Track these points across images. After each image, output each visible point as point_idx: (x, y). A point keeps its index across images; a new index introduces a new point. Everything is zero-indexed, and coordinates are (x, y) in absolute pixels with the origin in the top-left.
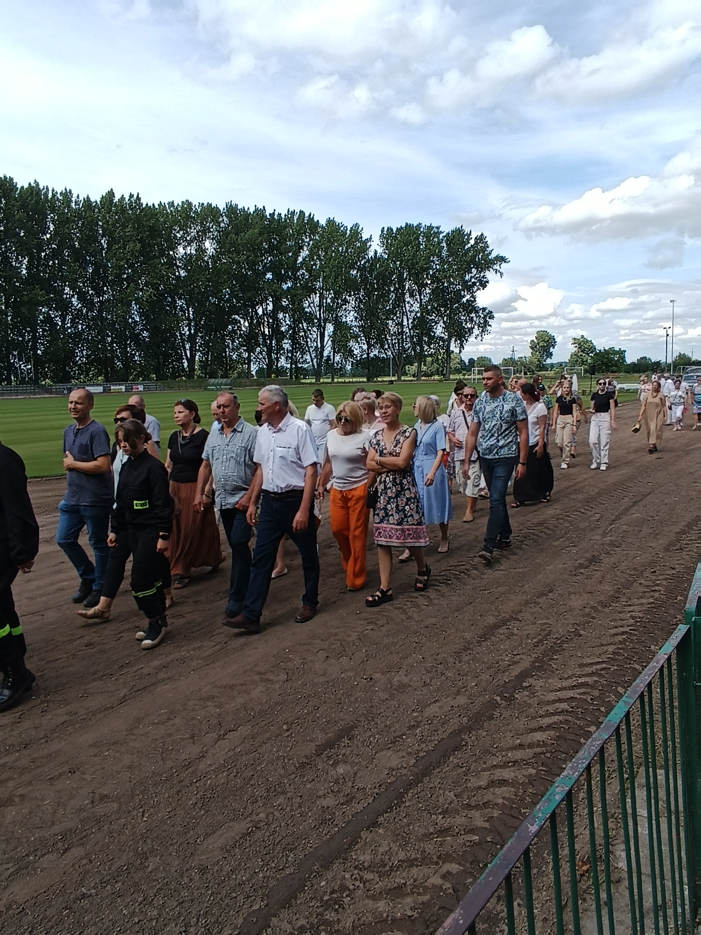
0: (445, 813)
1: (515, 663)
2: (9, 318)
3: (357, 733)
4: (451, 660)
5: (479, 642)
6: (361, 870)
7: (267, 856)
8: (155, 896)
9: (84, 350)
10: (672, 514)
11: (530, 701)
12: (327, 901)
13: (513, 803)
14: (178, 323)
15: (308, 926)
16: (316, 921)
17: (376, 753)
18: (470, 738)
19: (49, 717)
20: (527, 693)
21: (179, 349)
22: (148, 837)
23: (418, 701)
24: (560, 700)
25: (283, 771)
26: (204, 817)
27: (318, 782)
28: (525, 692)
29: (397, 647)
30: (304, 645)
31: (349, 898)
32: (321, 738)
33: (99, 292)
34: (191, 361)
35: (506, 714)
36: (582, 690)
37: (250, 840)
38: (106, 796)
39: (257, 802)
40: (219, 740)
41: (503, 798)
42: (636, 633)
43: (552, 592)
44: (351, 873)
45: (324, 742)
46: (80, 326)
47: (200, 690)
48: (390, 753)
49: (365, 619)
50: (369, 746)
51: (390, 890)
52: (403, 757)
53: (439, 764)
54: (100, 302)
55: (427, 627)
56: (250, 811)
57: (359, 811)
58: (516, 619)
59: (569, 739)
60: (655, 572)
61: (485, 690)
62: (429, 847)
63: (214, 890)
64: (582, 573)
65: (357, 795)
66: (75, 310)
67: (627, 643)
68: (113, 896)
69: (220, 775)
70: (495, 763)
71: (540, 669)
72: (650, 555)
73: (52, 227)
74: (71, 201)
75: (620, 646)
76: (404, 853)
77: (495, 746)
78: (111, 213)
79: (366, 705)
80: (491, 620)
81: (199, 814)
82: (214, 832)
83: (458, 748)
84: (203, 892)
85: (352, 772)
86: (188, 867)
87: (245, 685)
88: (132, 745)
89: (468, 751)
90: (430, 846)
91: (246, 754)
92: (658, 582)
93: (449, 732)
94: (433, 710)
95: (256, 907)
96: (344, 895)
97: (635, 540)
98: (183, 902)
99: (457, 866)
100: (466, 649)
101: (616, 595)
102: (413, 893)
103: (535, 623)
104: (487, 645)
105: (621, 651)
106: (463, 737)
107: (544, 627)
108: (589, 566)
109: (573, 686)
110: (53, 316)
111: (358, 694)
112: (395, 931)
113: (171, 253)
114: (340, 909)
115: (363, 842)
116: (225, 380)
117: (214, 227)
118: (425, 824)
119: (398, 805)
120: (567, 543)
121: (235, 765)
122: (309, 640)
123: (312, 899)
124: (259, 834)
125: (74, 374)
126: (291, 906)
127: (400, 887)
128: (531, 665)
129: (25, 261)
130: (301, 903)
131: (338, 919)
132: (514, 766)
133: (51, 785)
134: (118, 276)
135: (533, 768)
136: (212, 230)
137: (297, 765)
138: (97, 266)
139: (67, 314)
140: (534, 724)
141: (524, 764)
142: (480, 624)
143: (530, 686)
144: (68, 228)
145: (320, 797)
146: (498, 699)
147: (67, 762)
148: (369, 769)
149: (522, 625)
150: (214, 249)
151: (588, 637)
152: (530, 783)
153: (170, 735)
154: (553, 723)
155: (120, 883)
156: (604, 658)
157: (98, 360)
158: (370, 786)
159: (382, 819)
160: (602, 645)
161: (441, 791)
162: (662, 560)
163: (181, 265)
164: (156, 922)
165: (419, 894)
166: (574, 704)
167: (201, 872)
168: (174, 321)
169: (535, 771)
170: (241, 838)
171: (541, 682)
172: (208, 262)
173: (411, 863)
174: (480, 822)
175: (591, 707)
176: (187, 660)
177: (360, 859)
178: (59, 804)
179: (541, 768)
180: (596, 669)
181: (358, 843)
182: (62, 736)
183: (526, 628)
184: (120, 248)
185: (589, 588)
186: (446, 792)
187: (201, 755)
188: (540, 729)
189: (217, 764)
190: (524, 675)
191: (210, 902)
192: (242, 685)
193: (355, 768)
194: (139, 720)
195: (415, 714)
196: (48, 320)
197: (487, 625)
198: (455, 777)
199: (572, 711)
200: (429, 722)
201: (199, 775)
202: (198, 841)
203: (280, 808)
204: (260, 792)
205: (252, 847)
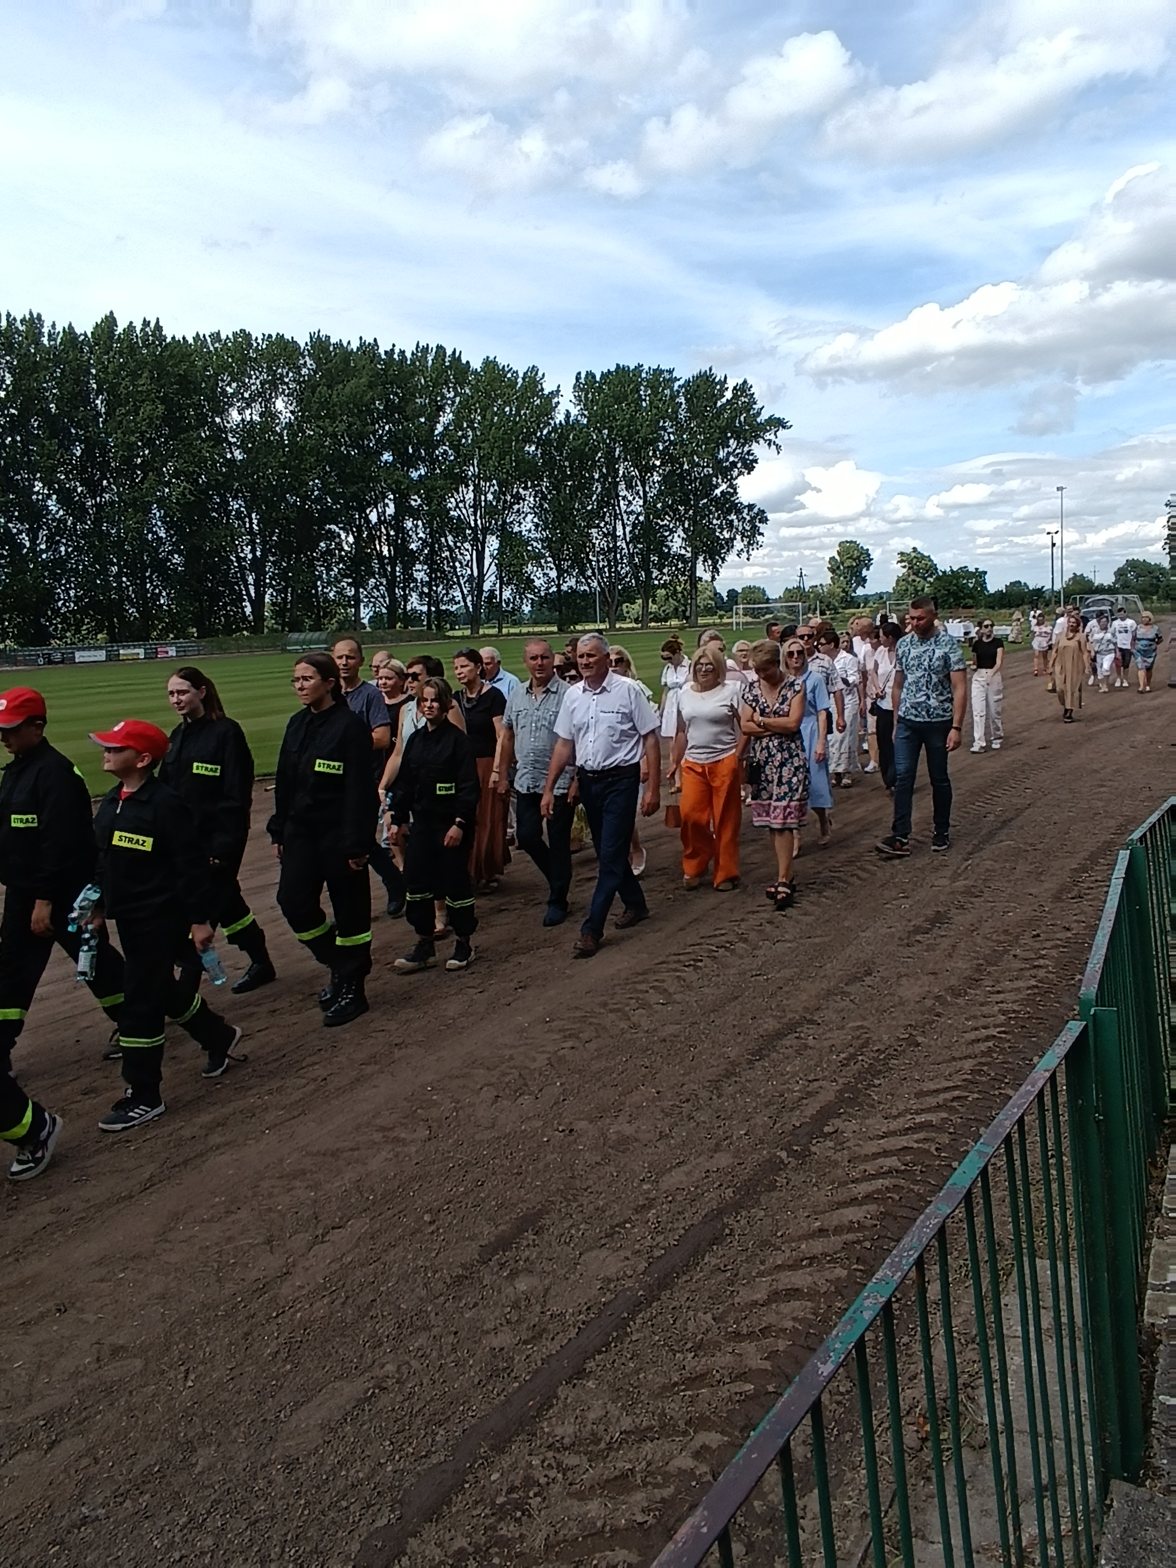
0: (698, 1348)
1: (809, 1094)
3: (548, 1222)
4: (704, 1094)
5: (750, 1062)
6: (559, 1451)
7: (400, 1435)
8: (209, 1513)
9: (71, 588)
10: (1065, 840)
11: (838, 1156)
12: (503, 1505)
13: (810, 1327)
14: (233, 540)
15: (471, 1550)
16: (484, 1539)
17: (580, 1254)
18: (737, 1223)
19: (21, 1218)
20: (831, 1144)
21: (237, 584)
22: (194, 1414)
23: (650, 1165)
24: (886, 1153)
25: (424, 1292)
26: (291, 1375)
27: (485, 1307)
28: (827, 1142)
29: (614, 1075)
30: (457, 1077)
31: (539, 1499)
32: (487, 1233)
33: (94, 489)
34: (258, 603)
35: (797, 1179)
36: (922, 1135)
37: (370, 1410)
38: (122, 1347)
39: (380, 1345)
40: (314, 1244)
41: (794, 1319)
42: (1009, 1037)
43: (870, 974)
44: (541, 1457)
45: (493, 1239)
46: (63, 549)
47: (281, 1161)
48: (604, 1253)
49: (560, 1031)
50: (568, 1244)
51: (608, 1481)
52: (627, 1259)
53: (687, 1268)
54: (96, 505)
55: (665, 1041)
56: (369, 1361)
57: (554, 1352)
58: (812, 1022)
59: (902, 1217)
60: (1038, 935)
61: (762, 1142)
62: (673, 1407)
63: (309, 1497)
64: (918, 941)
65: (550, 1326)
66: (53, 520)
67: (995, 1055)
68: (136, 1518)
69: (319, 1303)
70: (780, 1262)
71: (851, 1102)
72: (1030, 908)
73: (9, 379)
74: (41, 334)
75: (983, 1060)
76: (629, 1420)
77: (779, 1234)
78: (112, 353)
79: (563, 1175)
80: (770, 1025)
81: (282, 1370)
82: (308, 1401)
83: (716, 1240)
84: (291, 1502)
85: (540, 1288)
86: (264, 1460)
87: (358, 1149)
88: (166, 1258)
89: (735, 1243)
90: (673, 1405)
91: (362, 1265)
92: (1043, 952)
93: (703, 1214)
94: (675, 1178)
95: (381, 1522)
96: (531, 1494)
97: (1006, 885)
98: (257, 1521)
99: (719, 1436)
100: (728, 1074)
101: (976, 976)
102: (645, 1484)
103: (843, 1028)
104: (764, 1067)
105: (985, 1068)
106: (725, 1220)
107: (858, 1033)
108: (930, 929)
109: (908, 1129)
110: (15, 531)
111: (550, 1157)
112: (617, 1548)
113: (218, 420)
114: (524, 1518)
115: (561, 1405)
116: (317, 634)
117: (291, 374)
118: (665, 1368)
119: (619, 1339)
120: (894, 894)
121: (343, 1286)
122: (466, 1070)
123: (477, 1503)
124: (385, 1400)
125: (55, 630)
126: (441, 1516)
127: (624, 1476)
128: (836, 1097)
130: (458, 1511)
131: (521, 1535)
132: (810, 1265)
133: (26, 1333)
134: (128, 461)
135: (842, 1267)
136: (287, 380)
137: (448, 1281)
138: (90, 446)
139: (40, 527)
140: (843, 1195)
141: (829, 1262)
142: (752, 1032)
143: (836, 1131)
144: (36, 380)
145: (488, 1332)
146: (783, 1154)
147: (54, 1293)
148: (570, 1281)
149: (821, 1031)
150: (291, 412)
151: (930, 1046)
152: (838, 1292)
153: (230, 1239)
154: (874, 1192)
155: (147, 1497)
156: (957, 1080)
157: (94, 605)
158: (571, 1311)
159: (593, 1364)
160: (954, 1059)
161: (691, 1313)
162: (1049, 916)
163: (235, 440)
164: (211, 1557)
165: (656, 1486)
166: (908, 1158)
167: (287, 1468)
168: (226, 536)
169: (845, 1272)
170: (355, 1407)
171: (853, 1125)
172: (281, 435)
173: (642, 1435)
174: (756, 1361)
175: (937, 1162)
176: (258, 1111)
177: (556, 1432)
178: (39, 1367)
179: (855, 1266)
180: (945, 1100)
181: (551, 1406)
182: (43, 1249)
183: (828, 1035)
184: (128, 413)
185: (931, 965)
186: (700, 1314)
187: (284, 1270)
188: (854, 1201)
189: (313, 1283)
190: (826, 1114)
191: (303, 1519)
192: (352, 1150)
193: (547, 1282)
194: (176, 1217)
195: (645, 1187)
196: (7, 538)
197: (764, 1034)
198: (713, 1288)
199: (906, 1170)
200: (670, 1198)
201: (282, 1304)
202: (282, 1415)
203: (420, 1354)
204: (388, 1328)
205: (374, 1422)
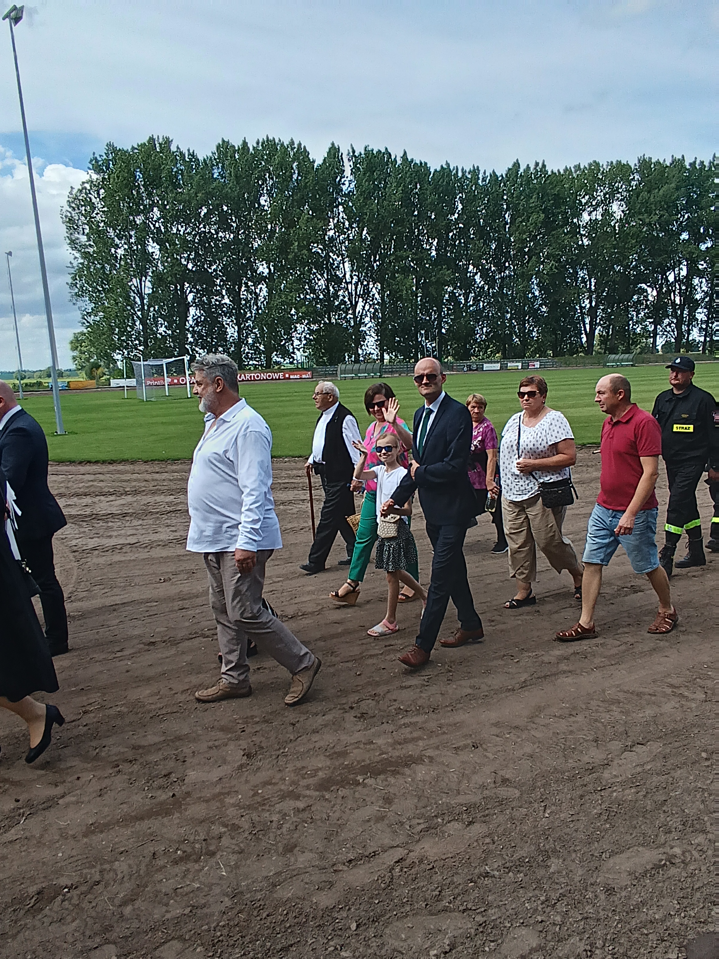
2: (419, 299)
7: (684, 900)
8: (558, 900)
9: (484, 327)
14: (578, 296)
19: (454, 686)
21: (579, 323)
22: (549, 835)
25: (702, 807)
26: (610, 831)
33: (501, 268)
34: (591, 336)
37: (663, 874)
38: (508, 779)
39: (670, 832)
40: (625, 751)
46: (481, 304)
47: (604, 691)
54: (501, 278)
56: (663, 841)
63: (622, 917)
66: (477, 288)
68: (516, 885)
69: (627, 791)
73: (460, 207)
74: (478, 178)
78: (516, 185)
81: (603, 826)
82: (622, 852)
84: (610, 915)
86: (592, 880)
87: (655, 696)
88: (533, 732)
91: (657, 774)
98: (587, 918)
110: (457, 295)
113: (575, 220)
116: (626, 356)
117: (624, 186)
121: (645, 784)
124: (673, 871)
125: (474, 351)
129: (435, 243)
133: (456, 754)
134: (521, 250)
136: (621, 190)
138: (500, 243)
139: (470, 292)
144: (474, 206)
147: (471, 735)
150: (622, 211)
153: (571, 732)
155: (522, 875)
157: (496, 336)
163: (585, 232)
164: (560, 928)
167: (607, 891)
168: (575, 293)
170: (653, 868)
176: (589, 655)
178: (463, 775)
182: (466, 708)
184: (523, 221)
187: (606, 762)
189: (624, 777)
191: (618, 929)
192: (651, 695)
194: (540, 709)
196: (453, 297)
201: (604, 783)
202: (604, 856)
203: (699, 848)
204: (675, 822)
205: (666, 883)
